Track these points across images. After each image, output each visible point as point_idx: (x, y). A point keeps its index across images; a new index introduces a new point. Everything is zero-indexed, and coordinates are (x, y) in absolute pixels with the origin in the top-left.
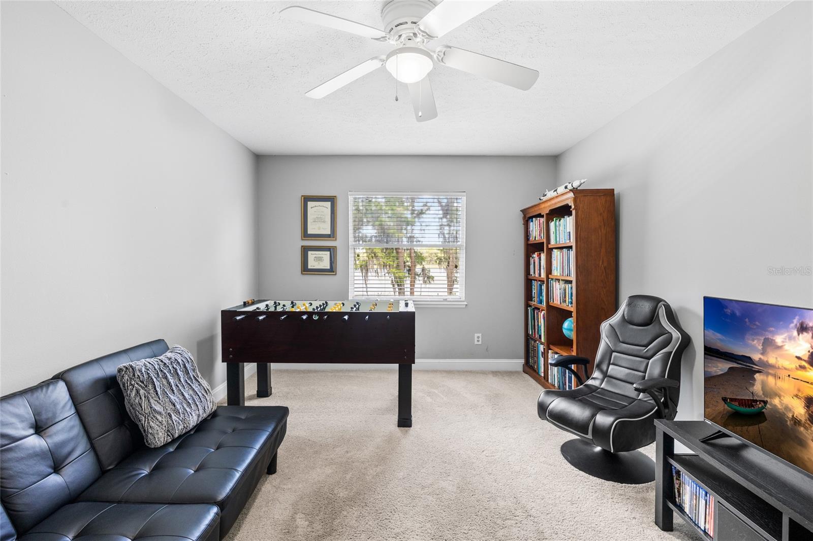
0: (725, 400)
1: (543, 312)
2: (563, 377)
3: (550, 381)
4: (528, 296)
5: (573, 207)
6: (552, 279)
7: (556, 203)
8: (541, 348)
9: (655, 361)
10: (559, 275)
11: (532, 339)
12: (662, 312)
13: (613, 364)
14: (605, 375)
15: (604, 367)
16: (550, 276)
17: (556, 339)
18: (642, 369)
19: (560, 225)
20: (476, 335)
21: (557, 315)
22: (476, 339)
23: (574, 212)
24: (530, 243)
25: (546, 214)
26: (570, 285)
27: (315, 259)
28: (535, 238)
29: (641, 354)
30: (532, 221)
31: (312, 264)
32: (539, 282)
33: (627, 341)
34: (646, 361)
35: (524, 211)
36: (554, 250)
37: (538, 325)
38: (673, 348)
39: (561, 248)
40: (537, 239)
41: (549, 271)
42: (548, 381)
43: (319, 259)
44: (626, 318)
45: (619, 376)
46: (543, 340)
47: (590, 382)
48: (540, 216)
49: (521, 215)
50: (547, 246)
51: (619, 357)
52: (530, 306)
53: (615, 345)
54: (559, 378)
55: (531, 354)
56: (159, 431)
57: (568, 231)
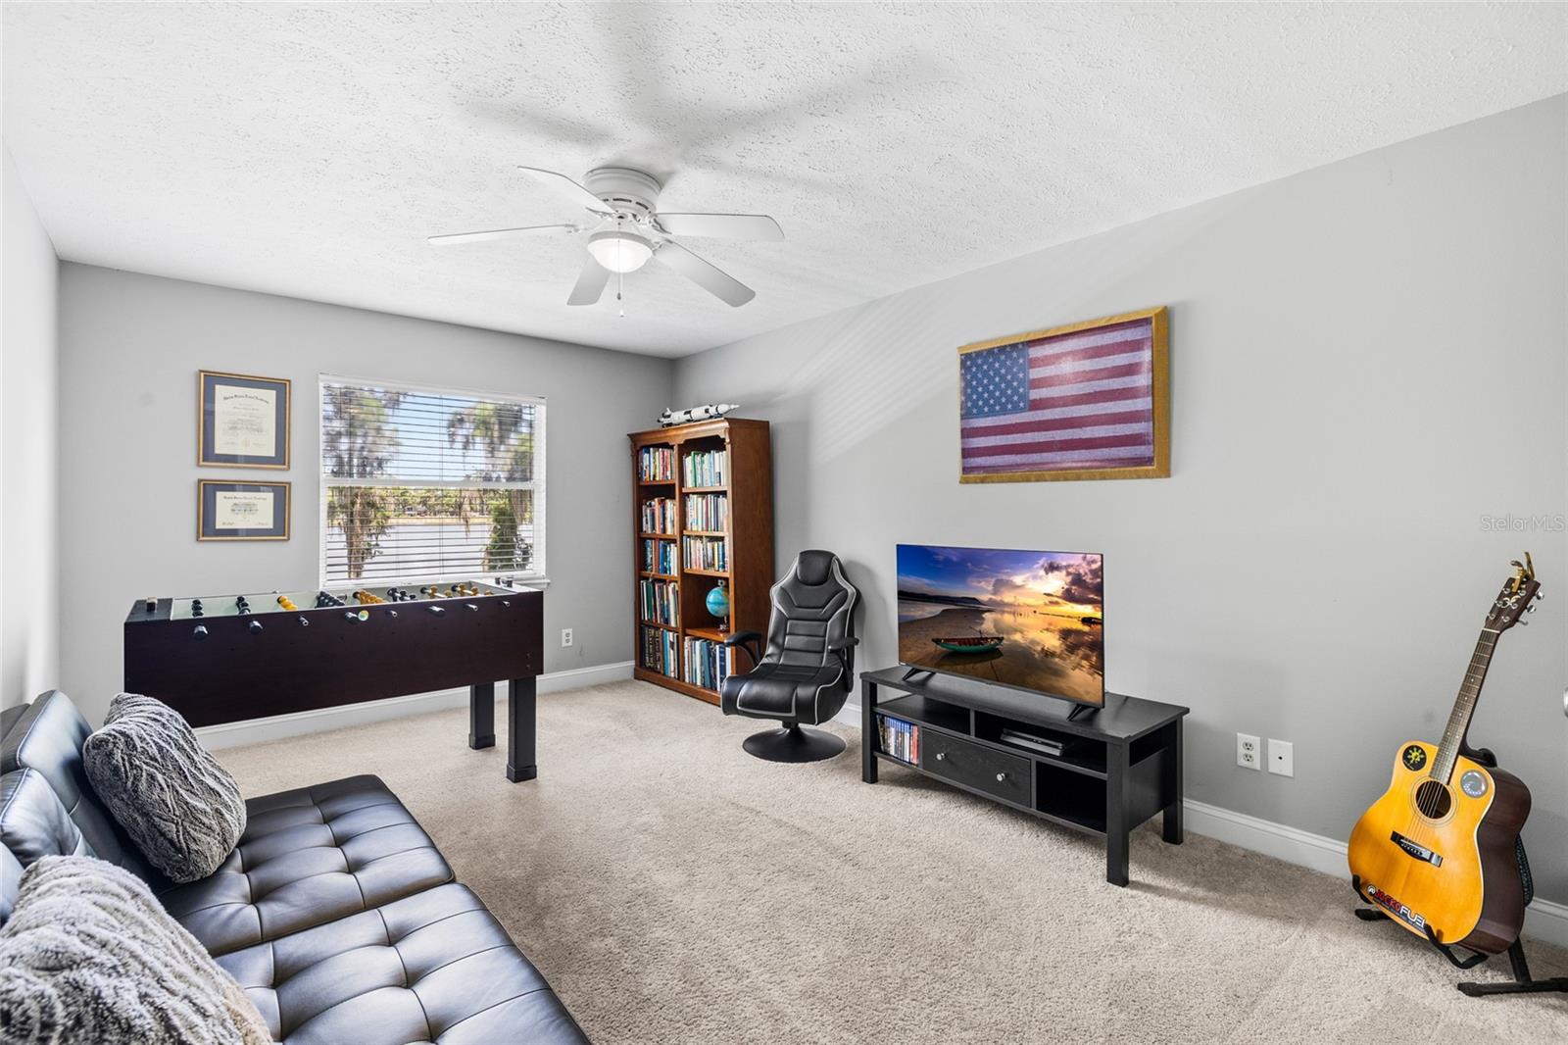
0: (937, 641)
1: (672, 585)
2: (712, 669)
3: (687, 680)
4: (641, 563)
5: (728, 440)
6: (689, 536)
7: (697, 432)
8: (670, 637)
9: (834, 621)
10: (700, 529)
11: (650, 627)
12: (836, 568)
13: (790, 634)
14: (782, 649)
15: (780, 640)
16: (685, 532)
17: (697, 619)
18: (822, 633)
19: (703, 462)
20: (565, 631)
21: (697, 586)
22: (564, 638)
23: (729, 447)
24: (642, 484)
25: (679, 445)
26: (721, 543)
27: (234, 507)
28: (654, 476)
29: (819, 617)
30: (649, 452)
31: (224, 518)
32: (662, 542)
33: (803, 604)
34: (825, 623)
35: (634, 438)
36: (691, 496)
37: (662, 605)
38: (848, 605)
39: (703, 494)
40: (657, 479)
41: (683, 525)
42: (684, 681)
43: (249, 508)
44: (799, 578)
45: (798, 646)
46: (673, 624)
47: (765, 660)
48: (666, 446)
49: (628, 442)
50: (680, 490)
51: (797, 625)
52: (647, 579)
53: (789, 611)
54: (702, 673)
55: (649, 649)
56: (212, 844)
57: (717, 470)
